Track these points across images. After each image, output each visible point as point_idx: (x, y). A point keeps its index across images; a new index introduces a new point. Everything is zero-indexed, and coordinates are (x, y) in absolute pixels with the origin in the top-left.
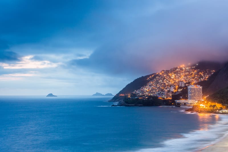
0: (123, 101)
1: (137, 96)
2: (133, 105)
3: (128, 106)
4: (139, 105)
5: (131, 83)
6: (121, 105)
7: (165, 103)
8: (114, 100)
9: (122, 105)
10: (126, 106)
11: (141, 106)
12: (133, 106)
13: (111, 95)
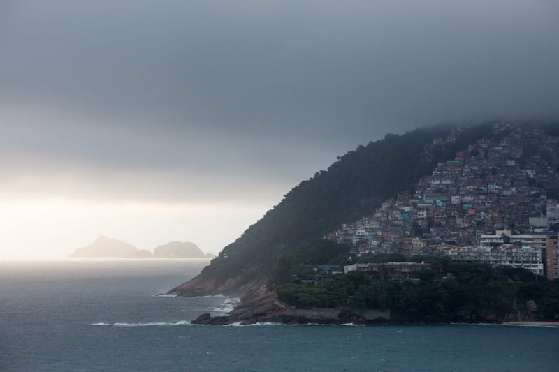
0: (270, 289)
1: (355, 260)
2: (332, 313)
3: (302, 321)
4: (372, 315)
5: (321, 176)
6: (257, 317)
7: (532, 305)
8: (210, 285)
9: (262, 314)
10: (286, 320)
11: (379, 322)
12: (330, 321)
13: (191, 249)
